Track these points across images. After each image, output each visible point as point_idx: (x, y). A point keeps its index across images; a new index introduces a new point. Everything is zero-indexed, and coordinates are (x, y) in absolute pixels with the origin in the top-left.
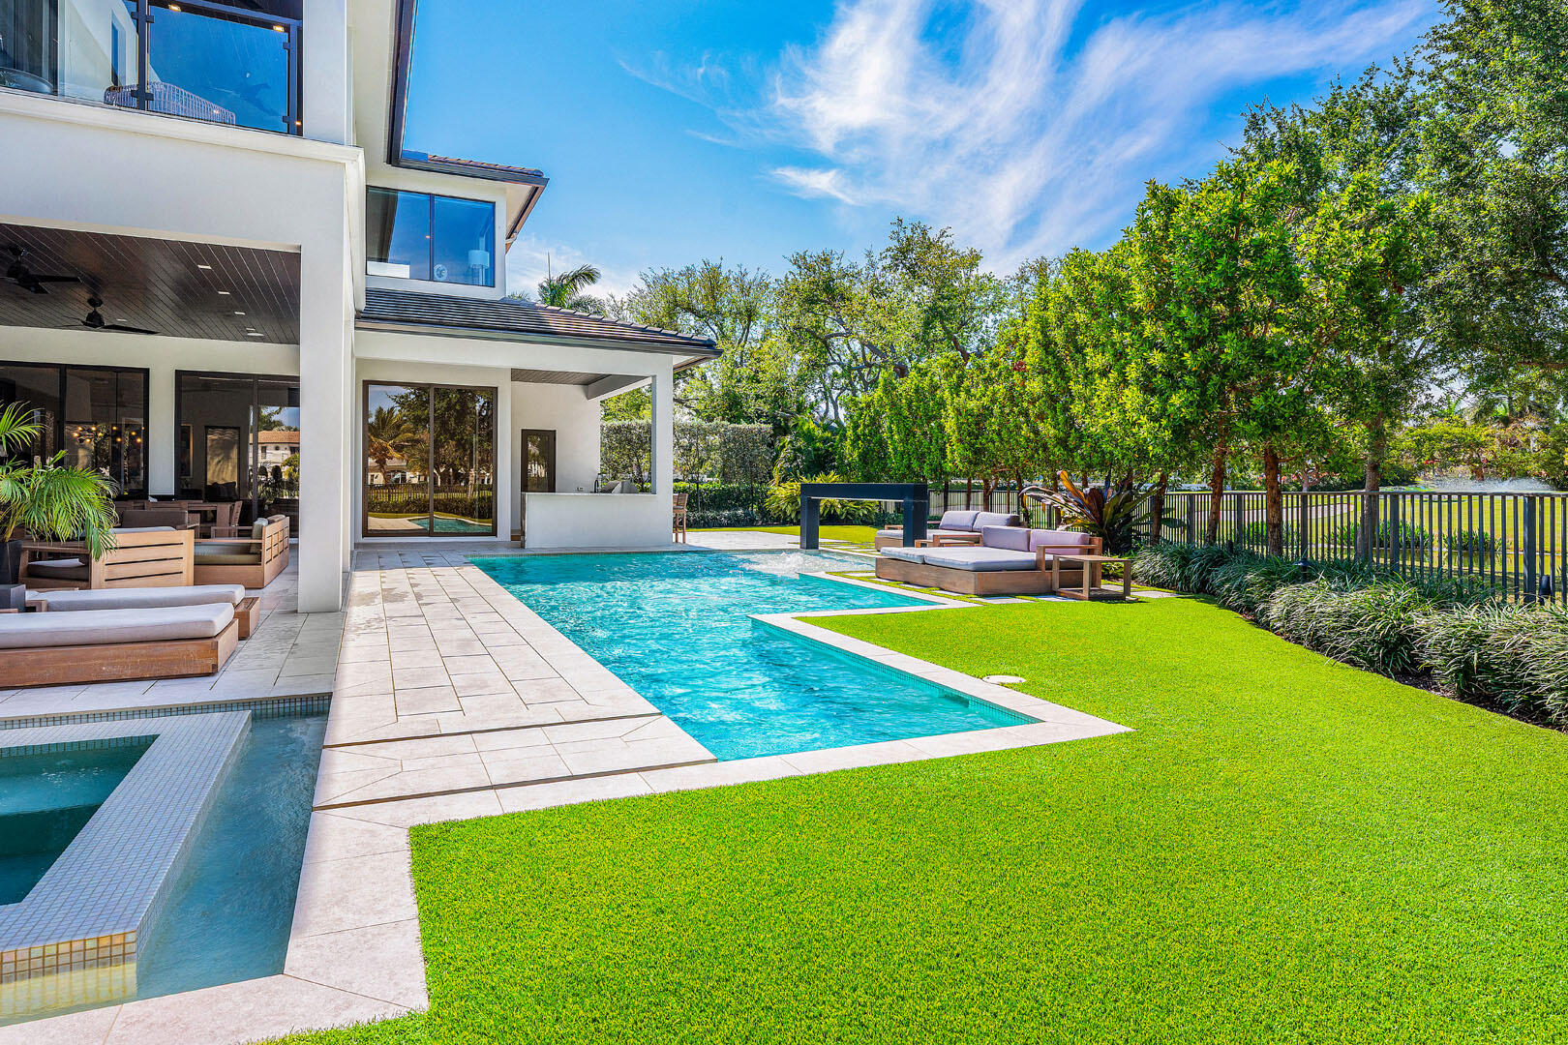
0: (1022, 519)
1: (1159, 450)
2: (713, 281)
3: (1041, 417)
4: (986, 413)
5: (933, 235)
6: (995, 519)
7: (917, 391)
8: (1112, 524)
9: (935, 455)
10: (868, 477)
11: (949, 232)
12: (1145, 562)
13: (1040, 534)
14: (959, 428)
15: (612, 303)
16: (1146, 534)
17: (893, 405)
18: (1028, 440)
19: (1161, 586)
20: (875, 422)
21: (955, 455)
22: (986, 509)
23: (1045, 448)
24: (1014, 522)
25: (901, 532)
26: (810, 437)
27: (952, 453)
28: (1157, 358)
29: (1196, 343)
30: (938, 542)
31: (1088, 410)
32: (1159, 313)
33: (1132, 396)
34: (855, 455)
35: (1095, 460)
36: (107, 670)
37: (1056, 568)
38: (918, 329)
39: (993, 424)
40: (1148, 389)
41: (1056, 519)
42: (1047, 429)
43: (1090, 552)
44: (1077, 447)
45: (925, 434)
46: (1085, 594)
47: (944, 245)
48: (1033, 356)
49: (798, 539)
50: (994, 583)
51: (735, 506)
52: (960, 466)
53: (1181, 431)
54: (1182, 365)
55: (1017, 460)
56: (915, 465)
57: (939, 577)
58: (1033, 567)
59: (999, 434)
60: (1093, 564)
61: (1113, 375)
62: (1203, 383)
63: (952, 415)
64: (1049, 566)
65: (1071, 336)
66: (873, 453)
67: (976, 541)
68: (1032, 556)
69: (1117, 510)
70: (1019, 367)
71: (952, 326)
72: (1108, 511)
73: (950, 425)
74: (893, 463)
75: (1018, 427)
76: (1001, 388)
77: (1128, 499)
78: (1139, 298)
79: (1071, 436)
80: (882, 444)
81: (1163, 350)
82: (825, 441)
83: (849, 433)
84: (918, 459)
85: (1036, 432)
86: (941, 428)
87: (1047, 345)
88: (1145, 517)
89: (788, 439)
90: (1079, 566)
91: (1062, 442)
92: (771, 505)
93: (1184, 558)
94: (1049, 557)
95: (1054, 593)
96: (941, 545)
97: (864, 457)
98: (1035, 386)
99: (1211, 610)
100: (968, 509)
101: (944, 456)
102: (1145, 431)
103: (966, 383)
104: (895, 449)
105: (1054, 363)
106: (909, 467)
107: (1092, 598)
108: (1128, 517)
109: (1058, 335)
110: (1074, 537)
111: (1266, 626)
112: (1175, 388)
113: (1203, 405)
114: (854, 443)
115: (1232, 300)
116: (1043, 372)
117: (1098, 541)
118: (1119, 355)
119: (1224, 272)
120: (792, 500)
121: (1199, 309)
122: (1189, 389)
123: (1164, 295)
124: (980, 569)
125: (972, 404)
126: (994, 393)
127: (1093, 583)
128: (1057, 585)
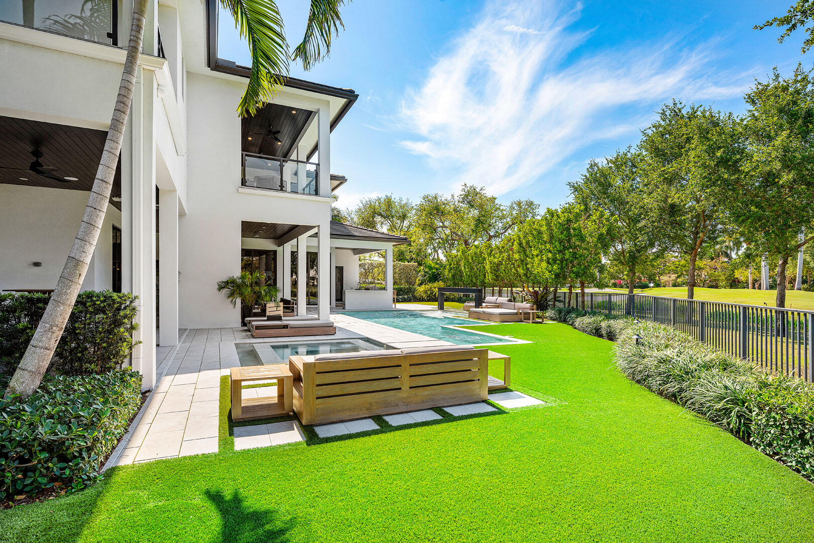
0: (513, 300)
1: (550, 281)
2: (389, 203)
3: (519, 267)
4: (500, 263)
5: (478, 190)
6: (503, 299)
7: (475, 254)
8: (540, 301)
9: (482, 277)
10: (455, 284)
11: (484, 188)
12: (549, 313)
13: (518, 304)
14: (491, 268)
15: (347, 211)
16: (552, 305)
17: (466, 258)
18: (514, 273)
19: (554, 320)
20: (458, 263)
21: (489, 277)
22: (500, 296)
23: (520, 277)
24: (510, 301)
25: (474, 304)
26: (430, 268)
27: (488, 276)
28: (550, 255)
29: (560, 252)
30: (487, 307)
31: (533, 266)
32: (551, 242)
33: (544, 264)
34: (450, 275)
35: (535, 281)
36: (316, 333)
37: (523, 314)
38: (473, 227)
39: (503, 267)
40: (548, 263)
41: (524, 300)
42: (521, 271)
43: (533, 310)
44: (530, 277)
45: (478, 269)
46: (531, 322)
47: (482, 193)
48: (516, 247)
49: (437, 307)
50: (505, 318)
51: (403, 294)
52: (491, 281)
53: (557, 276)
54: (556, 258)
55: (510, 280)
56: (474, 280)
57: (489, 317)
58: (517, 314)
59: (505, 271)
60: (533, 313)
61: (539, 257)
62: (562, 262)
63: (488, 263)
64: (521, 314)
65: (528, 243)
66: (457, 275)
67: (498, 307)
68: (516, 311)
69: (542, 297)
70: (512, 249)
71: (486, 226)
72: (539, 297)
73: (488, 267)
74: (465, 278)
75: (511, 269)
76: (505, 255)
77: (546, 293)
78: (546, 237)
79: (528, 273)
80: (460, 271)
81: (551, 253)
82: (437, 269)
83: (448, 267)
84: (475, 278)
85: (517, 271)
86: (484, 267)
87: (520, 244)
88: (551, 299)
89: (422, 268)
90: (529, 313)
91: (526, 275)
92: (417, 294)
93: (560, 312)
94: (521, 311)
95: (522, 322)
96: (488, 308)
97: (453, 276)
98: (517, 256)
99: (565, 325)
100: (493, 296)
101: (485, 277)
102: (547, 274)
103: (493, 252)
104: (466, 274)
105: (523, 249)
106: (472, 281)
107: (532, 323)
108: (546, 299)
109: (524, 242)
110: (528, 305)
111: (576, 328)
112: (555, 263)
113: (562, 268)
114: (449, 271)
115: (569, 241)
116: (519, 252)
117: (535, 307)
118: (541, 252)
119: (565, 235)
120: (426, 292)
121: (560, 243)
122: (558, 264)
123: (552, 237)
124: (501, 314)
125: (496, 260)
126: (503, 257)
127: (533, 319)
128: (523, 320)
